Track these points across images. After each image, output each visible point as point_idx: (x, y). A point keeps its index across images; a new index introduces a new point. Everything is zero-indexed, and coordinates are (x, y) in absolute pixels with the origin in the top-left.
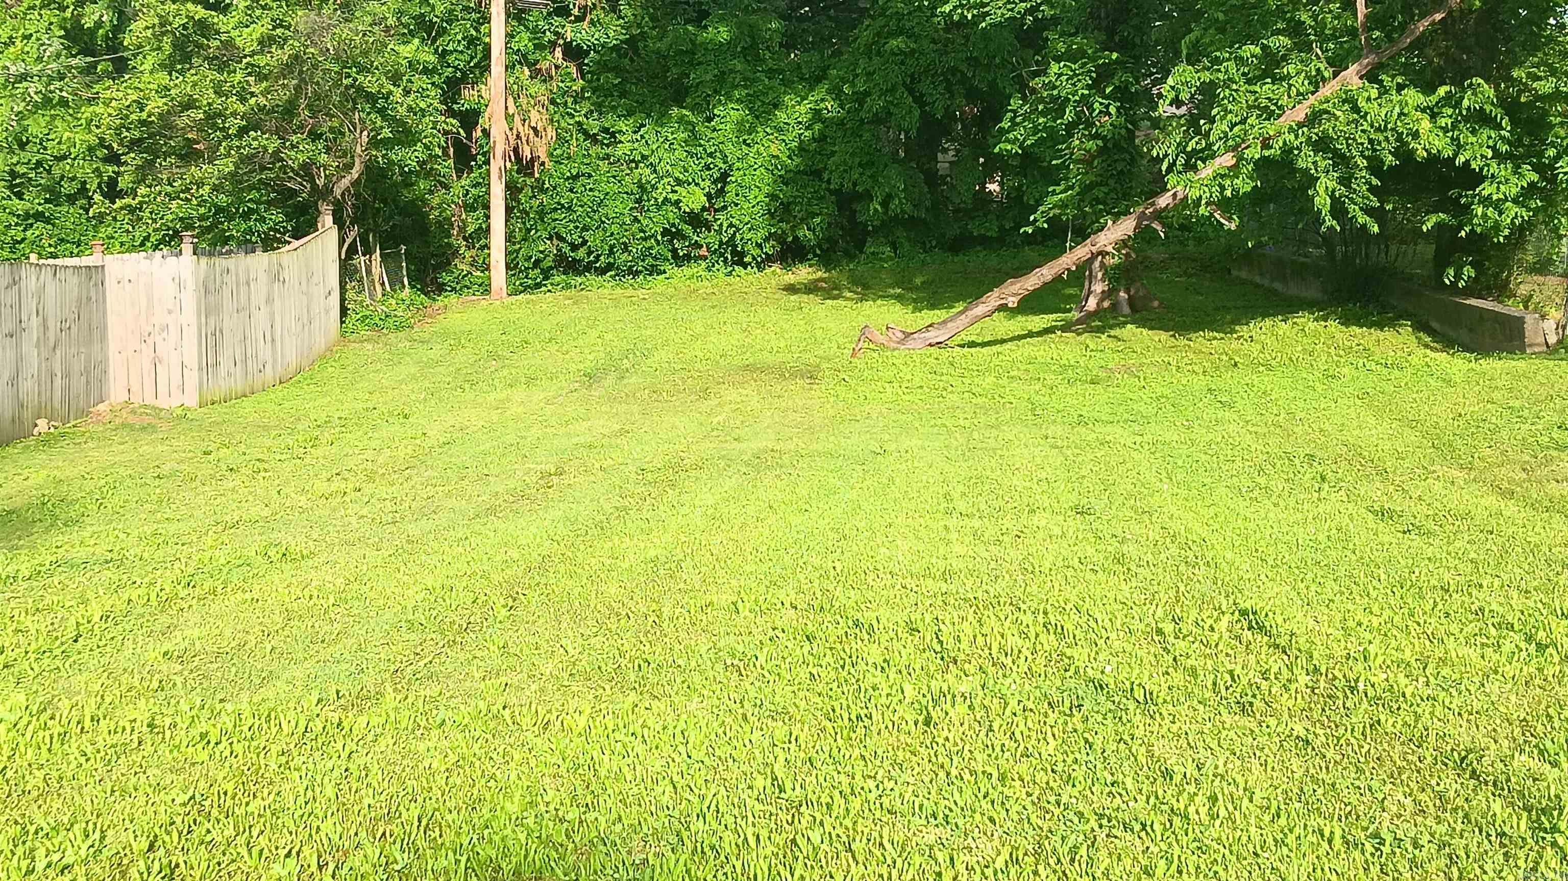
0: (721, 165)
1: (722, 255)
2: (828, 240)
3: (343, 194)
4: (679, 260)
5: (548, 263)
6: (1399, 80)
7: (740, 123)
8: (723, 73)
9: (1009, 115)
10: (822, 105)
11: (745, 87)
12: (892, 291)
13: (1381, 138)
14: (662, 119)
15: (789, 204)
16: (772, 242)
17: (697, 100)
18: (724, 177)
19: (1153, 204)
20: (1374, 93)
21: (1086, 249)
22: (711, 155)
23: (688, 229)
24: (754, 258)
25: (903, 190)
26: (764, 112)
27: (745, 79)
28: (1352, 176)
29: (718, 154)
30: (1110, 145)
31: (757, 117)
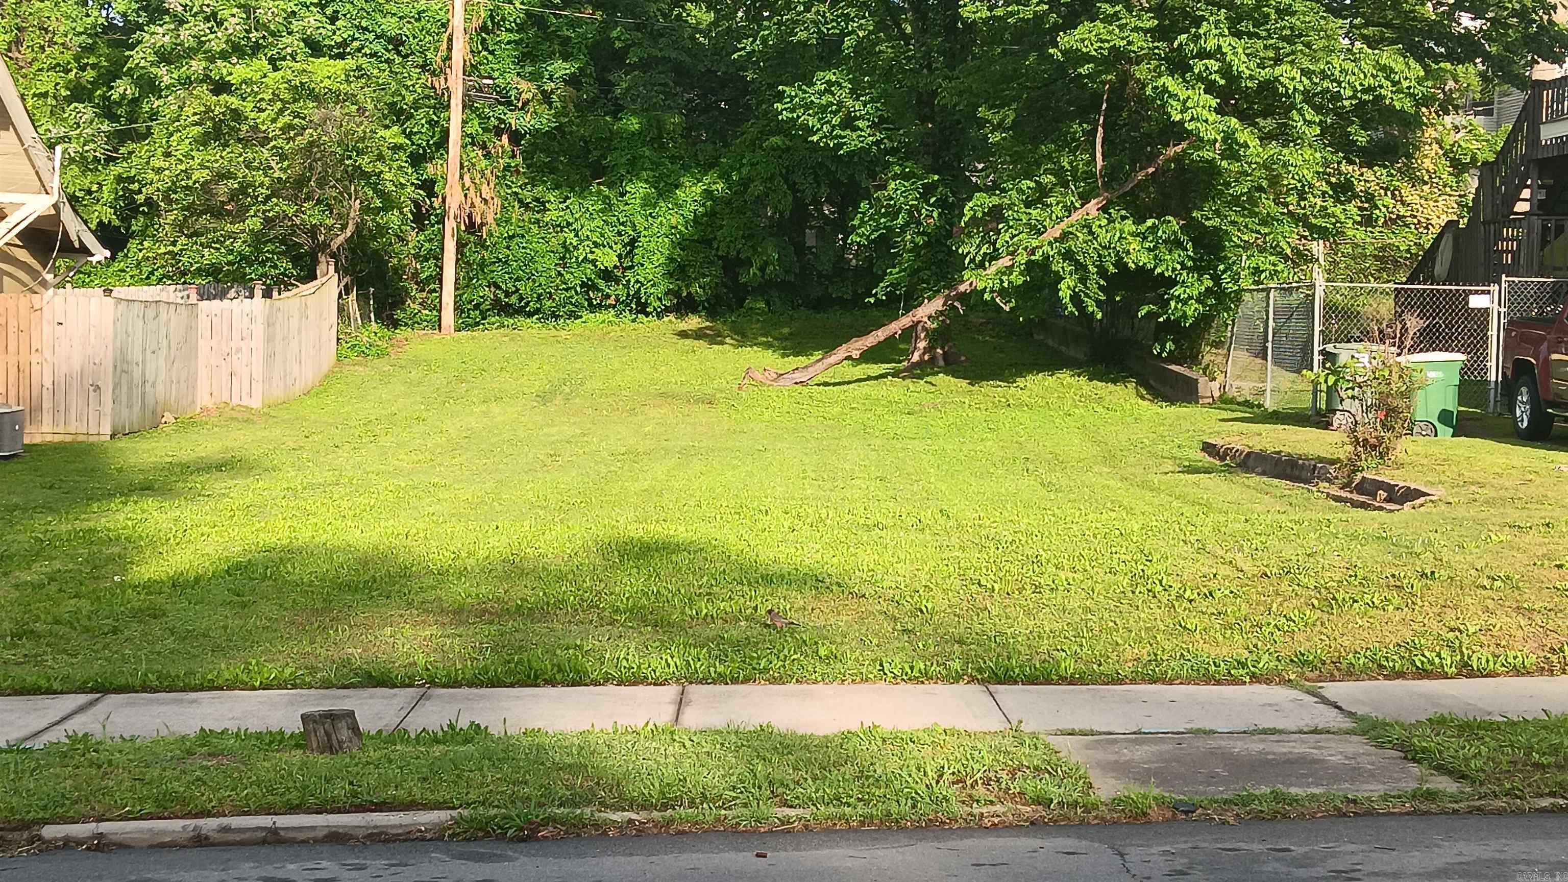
0: (631, 232)
1: (628, 305)
2: (715, 296)
4: (593, 308)
5: (487, 305)
6: (1123, 212)
7: (648, 199)
8: (634, 158)
10: (714, 187)
11: (652, 169)
16: (670, 296)
17: (613, 179)
18: (633, 243)
19: (957, 288)
20: (1104, 222)
21: (909, 319)
22: (622, 224)
23: (601, 283)
25: (777, 259)
26: (667, 191)
27: (652, 163)
28: (1087, 278)
29: (628, 223)
30: (933, 240)
31: (661, 195)
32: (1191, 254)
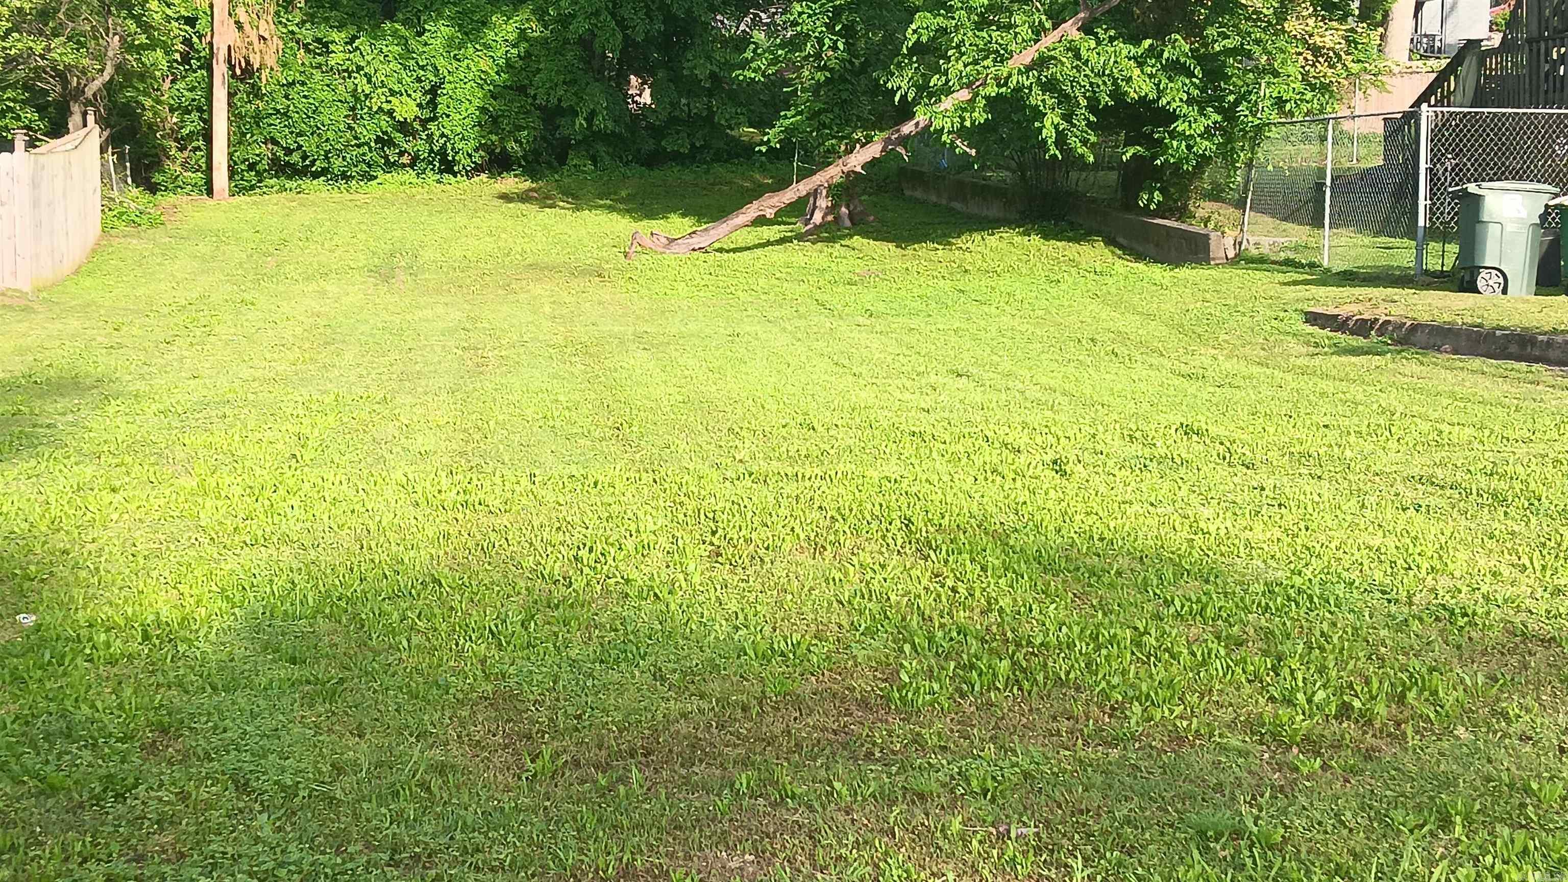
0: (433, 78)
1: (431, 163)
3: (94, 95)
4: (390, 166)
5: (264, 165)
6: (1110, 33)
7: (451, 39)
9: (752, 46)
10: (527, 25)
11: (454, 5)
12: (602, 202)
13: (1100, 83)
14: (375, 34)
15: (499, 116)
17: (408, 15)
18: (433, 91)
19: (898, 131)
20: (1093, 44)
21: (839, 169)
22: (422, 68)
23: (398, 137)
24: (464, 168)
25: (606, 108)
26: (473, 29)
28: (1073, 113)
29: (429, 68)
30: (836, 76)
31: (466, 34)
32: (1197, 81)
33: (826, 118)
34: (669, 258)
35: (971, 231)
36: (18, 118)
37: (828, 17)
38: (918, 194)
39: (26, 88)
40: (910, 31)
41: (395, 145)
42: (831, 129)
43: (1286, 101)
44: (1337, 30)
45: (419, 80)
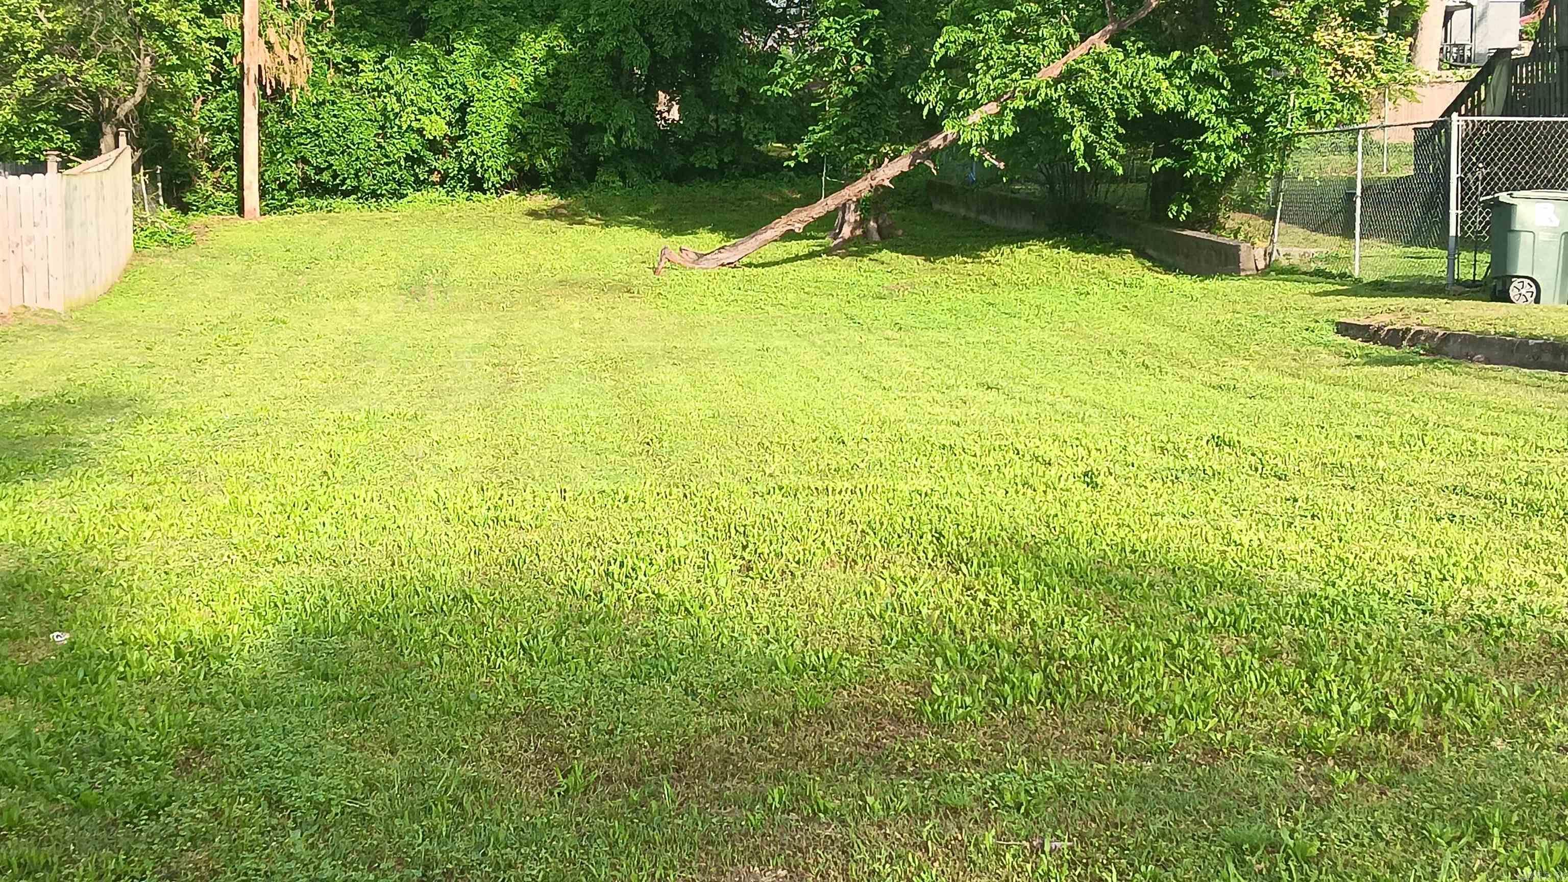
0: (462, 96)
1: (460, 181)
2: (562, 169)
3: (126, 116)
4: (419, 184)
6: (1140, 44)
7: (480, 57)
9: (780, 62)
10: (555, 43)
11: (483, 22)
13: (1129, 95)
14: (404, 54)
15: (528, 134)
16: (510, 170)
17: (437, 34)
18: (463, 109)
19: (926, 144)
20: (1121, 56)
24: (493, 185)
25: (634, 125)
27: (483, 15)
29: (458, 86)
31: (495, 52)
32: (1226, 93)
33: (855, 133)
34: (697, 273)
35: (1001, 243)
36: (51, 139)
37: (856, 32)
38: (947, 208)
39: (58, 109)
40: (937, 45)
41: (425, 164)
42: (859, 143)
43: (1316, 112)
44: (1366, 40)
45: (448, 98)
